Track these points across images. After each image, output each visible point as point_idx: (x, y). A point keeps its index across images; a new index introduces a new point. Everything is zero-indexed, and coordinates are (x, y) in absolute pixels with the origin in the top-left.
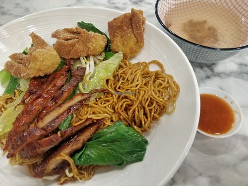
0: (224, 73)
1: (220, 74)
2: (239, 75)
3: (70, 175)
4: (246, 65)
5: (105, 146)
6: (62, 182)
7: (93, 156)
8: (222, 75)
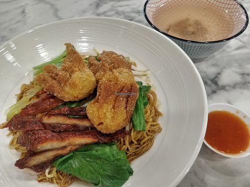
0: (229, 86)
1: (225, 87)
2: (244, 85)
3: (48, 176)
4: (248, 75)
5: (87, 161)
6: (40, 179)
7: (74, 166)
8: (227, 88)
